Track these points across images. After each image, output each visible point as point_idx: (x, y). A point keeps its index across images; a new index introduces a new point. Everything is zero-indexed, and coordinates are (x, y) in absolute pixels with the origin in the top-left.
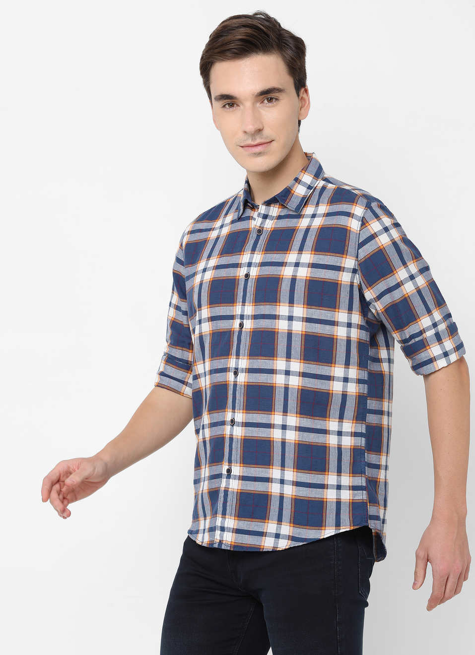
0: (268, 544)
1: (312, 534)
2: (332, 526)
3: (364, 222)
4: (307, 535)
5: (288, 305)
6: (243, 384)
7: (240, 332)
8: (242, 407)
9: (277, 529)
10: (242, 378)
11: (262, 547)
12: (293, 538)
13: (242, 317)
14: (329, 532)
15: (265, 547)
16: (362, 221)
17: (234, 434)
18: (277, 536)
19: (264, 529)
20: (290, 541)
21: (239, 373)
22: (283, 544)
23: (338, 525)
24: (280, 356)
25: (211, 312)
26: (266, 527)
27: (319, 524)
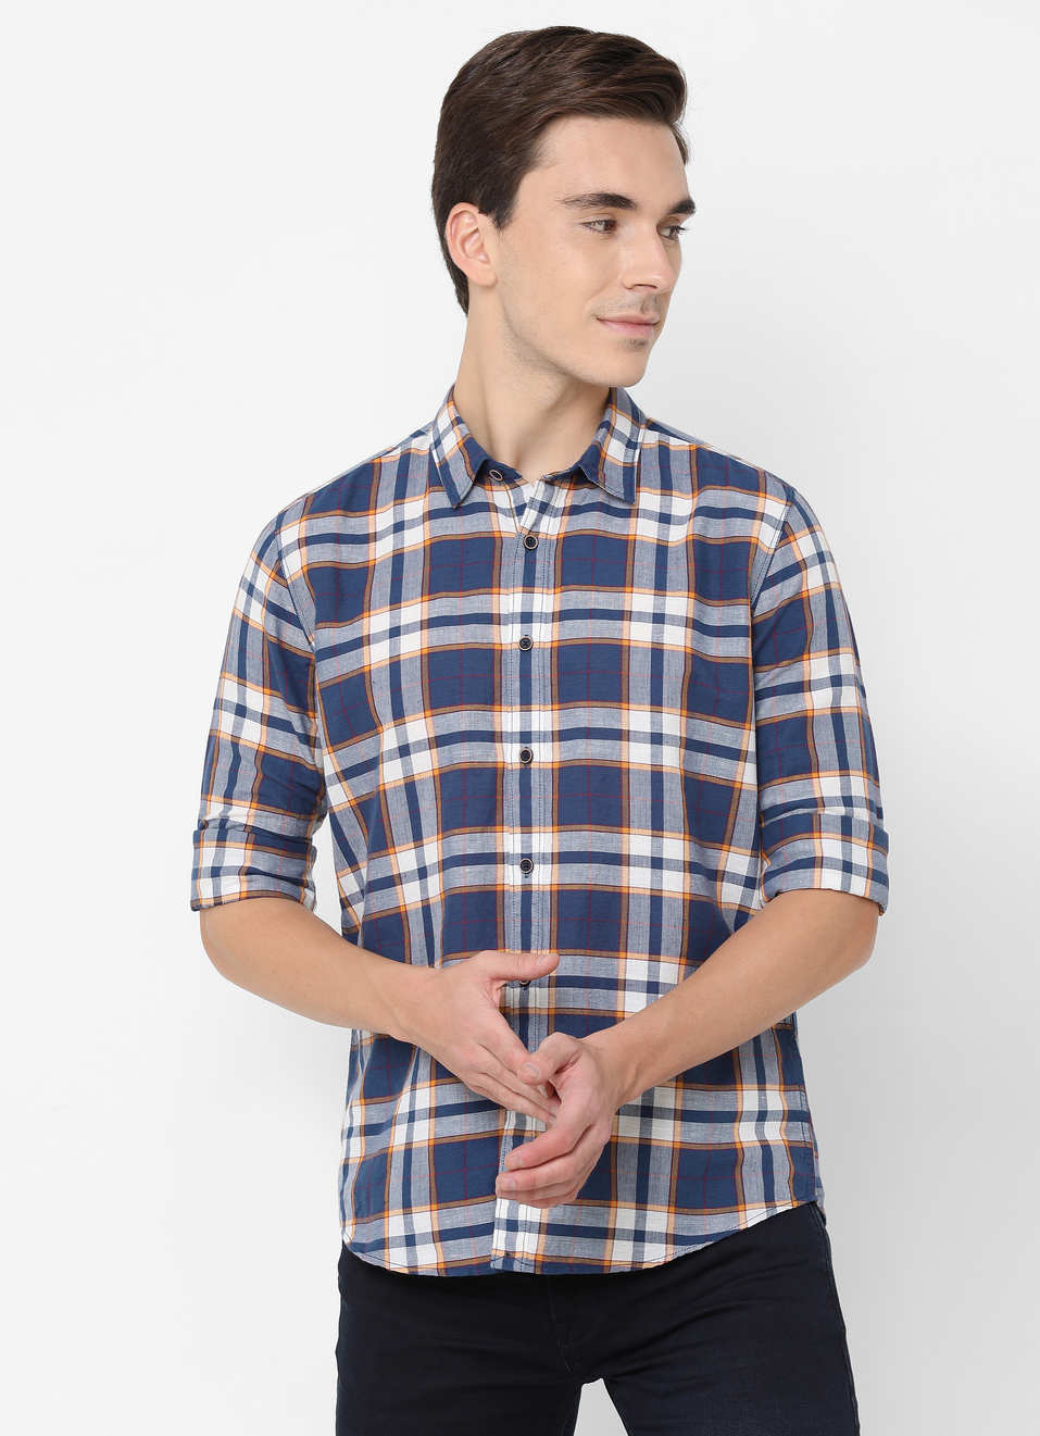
0: (620, 1254)
1: (717, 1223)
2: (758, 1201)
3: (786, 534)
4: (708, 1227)
5: (648, 707)
6: (548, 888)
7: (525, 773)
8: (547, 942)
9: (637, 1222)
10: (543, 876)
11: (606, 1264)
12: (676, 1240)
13: (526, 737)
14: (754, 1215)
15: (613, 1264)
16: (783, 530)
17: (531, 1005)
18: (639, 1236)
19: (607, 1223)
20: (670, 1246)
21: (536, 866)
22: (656, 1254)
23: (769, 1198)
24: (636, 824)
25: (435, 726)
26: (612, 1218)
27: (731, 1200)
